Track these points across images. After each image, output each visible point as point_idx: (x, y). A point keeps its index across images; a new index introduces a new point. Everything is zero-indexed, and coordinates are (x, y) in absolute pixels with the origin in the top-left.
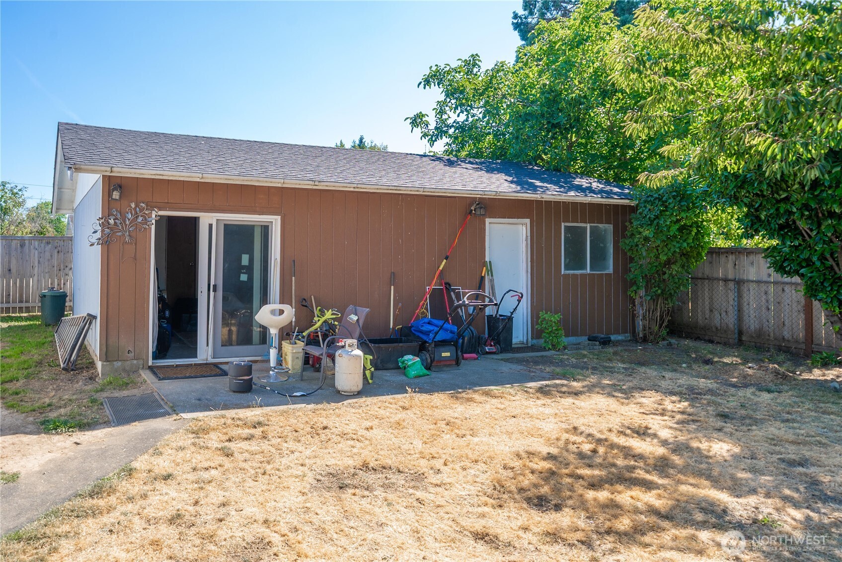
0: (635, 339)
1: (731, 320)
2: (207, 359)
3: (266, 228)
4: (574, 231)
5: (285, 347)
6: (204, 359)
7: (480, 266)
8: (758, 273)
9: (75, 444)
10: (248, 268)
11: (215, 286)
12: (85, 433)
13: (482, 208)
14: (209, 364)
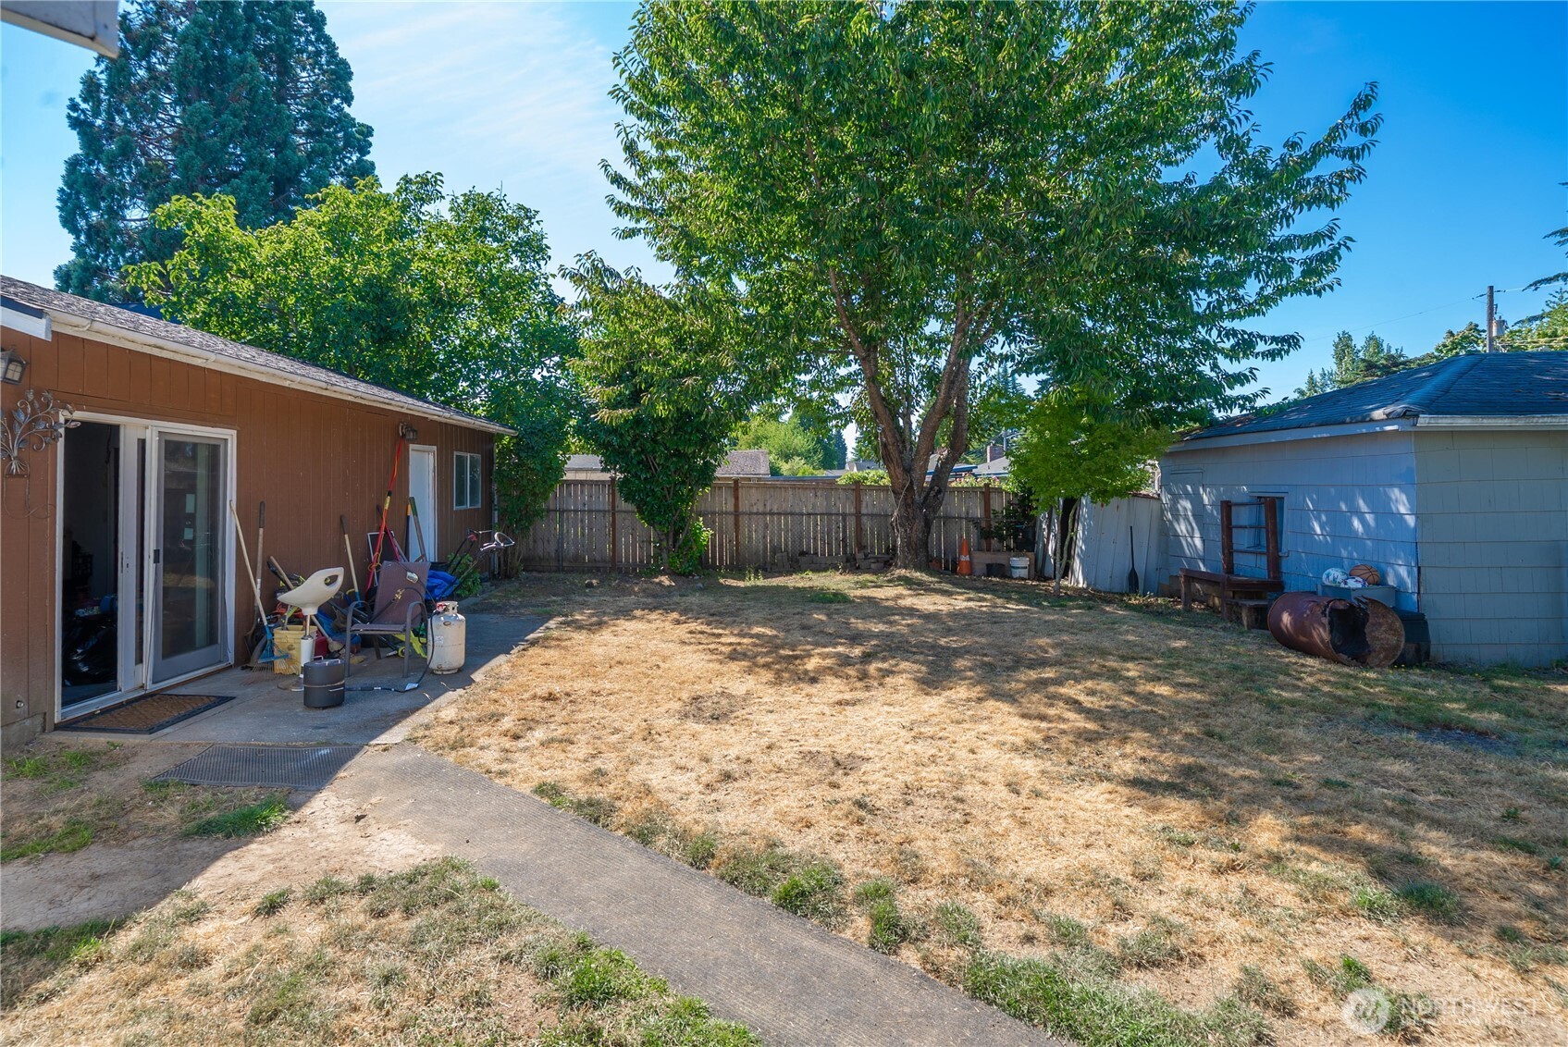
1: (552, 548)
2: (142, 687)
3: (214, 450)
4: (461, 460)
5: (284, 636)
6: (135, 690)
7: (405, 501)
8: (575, 504)
9: (359, 819)
10: (192, 517)
11: (157, 552)
12: (306, 811)
13: (414, 431)
14: (152, 695)
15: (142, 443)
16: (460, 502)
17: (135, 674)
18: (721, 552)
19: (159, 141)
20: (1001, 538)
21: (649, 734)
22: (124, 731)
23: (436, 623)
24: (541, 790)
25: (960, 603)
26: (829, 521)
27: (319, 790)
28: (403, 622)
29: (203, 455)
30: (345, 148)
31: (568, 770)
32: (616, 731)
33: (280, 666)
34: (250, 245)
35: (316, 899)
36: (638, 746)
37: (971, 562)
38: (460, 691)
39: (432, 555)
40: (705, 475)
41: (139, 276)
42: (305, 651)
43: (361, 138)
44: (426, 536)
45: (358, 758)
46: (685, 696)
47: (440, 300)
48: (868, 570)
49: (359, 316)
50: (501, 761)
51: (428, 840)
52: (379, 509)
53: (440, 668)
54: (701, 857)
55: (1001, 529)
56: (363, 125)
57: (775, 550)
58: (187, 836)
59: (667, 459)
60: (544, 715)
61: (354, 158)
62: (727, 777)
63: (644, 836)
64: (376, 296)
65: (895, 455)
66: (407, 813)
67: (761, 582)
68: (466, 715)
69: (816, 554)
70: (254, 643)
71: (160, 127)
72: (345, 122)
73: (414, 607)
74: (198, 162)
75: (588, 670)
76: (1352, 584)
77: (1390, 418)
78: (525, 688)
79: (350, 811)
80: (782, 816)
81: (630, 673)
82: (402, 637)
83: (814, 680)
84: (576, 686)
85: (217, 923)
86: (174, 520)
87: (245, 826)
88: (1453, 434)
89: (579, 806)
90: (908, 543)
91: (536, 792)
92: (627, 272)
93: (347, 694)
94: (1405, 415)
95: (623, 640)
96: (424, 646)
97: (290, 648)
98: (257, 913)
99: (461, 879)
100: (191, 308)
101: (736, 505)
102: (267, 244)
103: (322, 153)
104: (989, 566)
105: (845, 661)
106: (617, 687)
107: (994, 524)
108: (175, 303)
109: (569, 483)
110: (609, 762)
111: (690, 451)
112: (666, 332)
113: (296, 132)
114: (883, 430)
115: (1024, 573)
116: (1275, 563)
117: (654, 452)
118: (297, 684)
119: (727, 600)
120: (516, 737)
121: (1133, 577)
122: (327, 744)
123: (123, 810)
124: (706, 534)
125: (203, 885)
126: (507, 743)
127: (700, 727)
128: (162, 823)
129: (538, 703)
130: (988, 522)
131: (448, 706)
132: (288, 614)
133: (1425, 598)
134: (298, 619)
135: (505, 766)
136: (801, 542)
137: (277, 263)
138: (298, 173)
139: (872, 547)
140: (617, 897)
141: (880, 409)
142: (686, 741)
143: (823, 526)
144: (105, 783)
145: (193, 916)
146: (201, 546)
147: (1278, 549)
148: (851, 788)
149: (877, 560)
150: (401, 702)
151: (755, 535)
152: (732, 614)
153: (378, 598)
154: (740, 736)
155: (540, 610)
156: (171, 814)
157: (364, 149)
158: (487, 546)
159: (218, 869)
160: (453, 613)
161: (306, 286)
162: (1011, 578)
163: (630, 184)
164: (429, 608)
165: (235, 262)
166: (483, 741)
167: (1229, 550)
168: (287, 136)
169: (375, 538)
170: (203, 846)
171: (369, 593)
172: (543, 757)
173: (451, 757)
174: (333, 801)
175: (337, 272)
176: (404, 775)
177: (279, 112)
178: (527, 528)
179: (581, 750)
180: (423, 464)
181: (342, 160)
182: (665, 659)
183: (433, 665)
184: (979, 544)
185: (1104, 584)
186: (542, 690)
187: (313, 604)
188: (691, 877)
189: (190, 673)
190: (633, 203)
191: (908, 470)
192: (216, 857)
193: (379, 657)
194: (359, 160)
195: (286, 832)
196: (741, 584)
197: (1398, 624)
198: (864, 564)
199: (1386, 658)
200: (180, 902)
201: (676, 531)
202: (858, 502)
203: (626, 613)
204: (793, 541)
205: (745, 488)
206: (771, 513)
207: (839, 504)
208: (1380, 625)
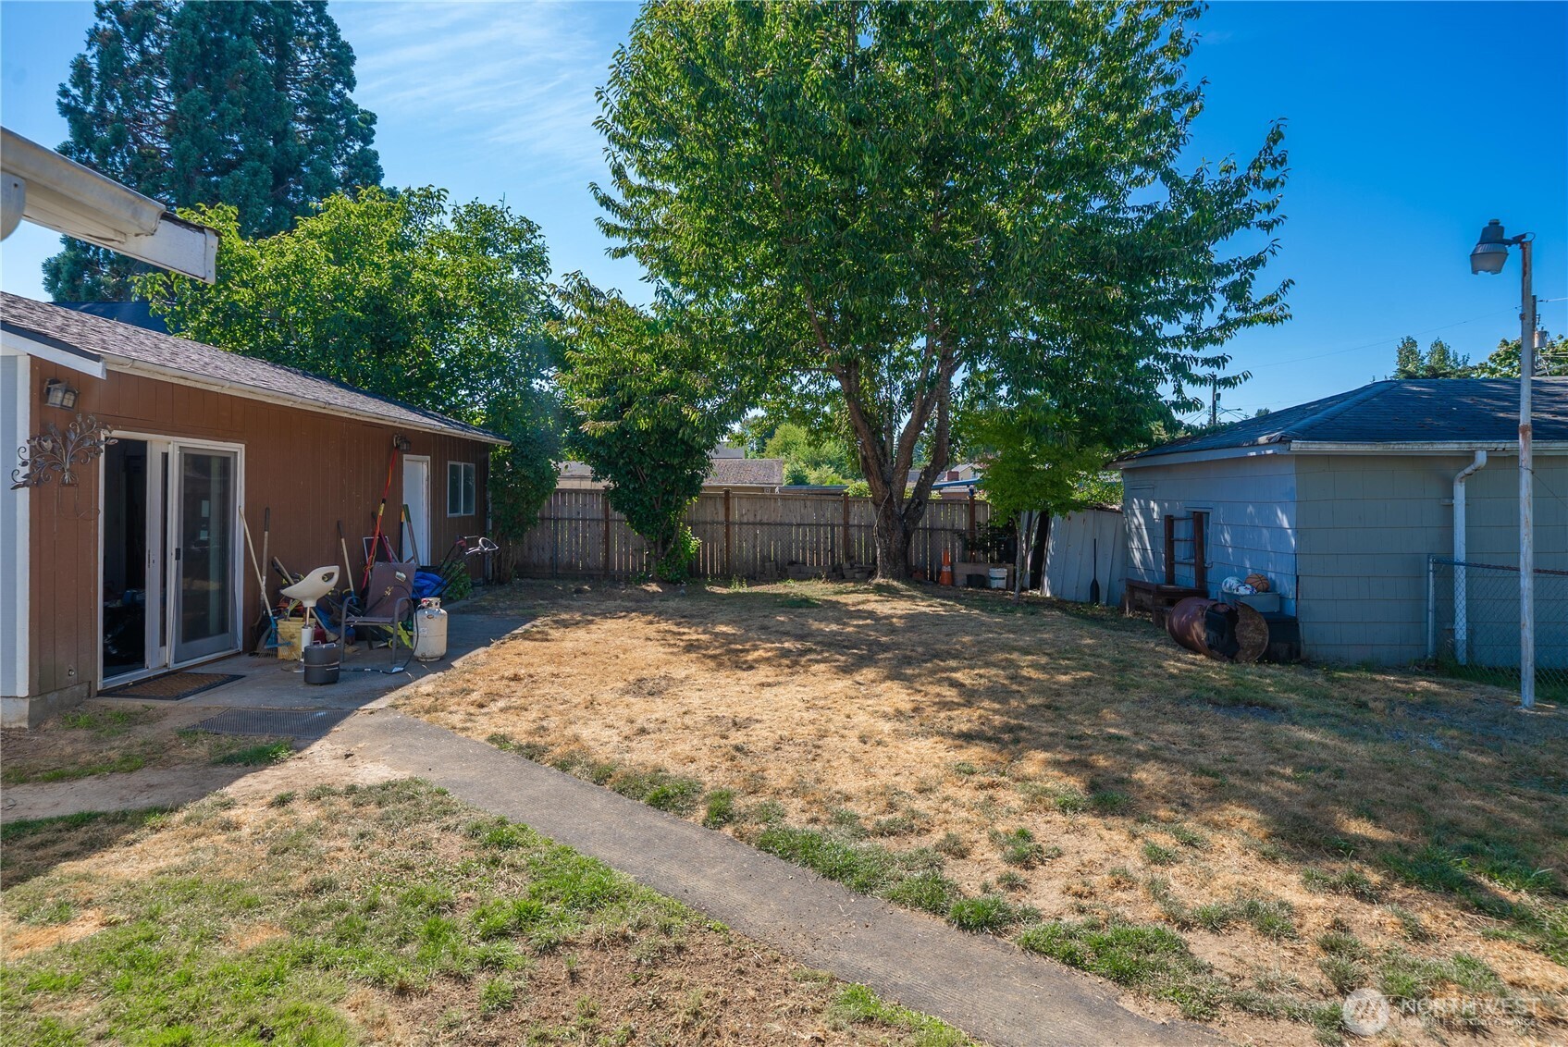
0: (490, 582)
1: (547, 556)
2: (166, 666)
3: (226, 462)
4: (455, 470)
5: (287, 626)
6: (160, 668)
7: (399, 510)
8: (570, 511)
9: (347, 756)
10: (207, 520)
11: (178, 550)
12: (307, 752)
13: (407, 442)
14: (174, 673)
15: (165, 456)
16: (454, 508)
17: (161, 654)
18: (712, 561)
19: (152, 128)
20: (986, 550)
21: (590, 704)
22: (155, 698)
23: (421, 616)
24: (492, 739)
25: (923, 607)
26: (818, 532)
27: (316, 740)
28: (393, 616)
29: (215, 467)
30: (347, 136)
31: (519, 728)
32: (566, 702)
33: (283, 652)
34: (253, 258)
35: (314, 797)
36: (581, 712)
37: (952, 573)
38: (441, 674)
39: (424, 559)
40: (692, 486)
41: (144, 286)
42: (305, 637)
43: (364, 126)
44: (419, 541)
45: (350, 719)
46: (631, 678)
47: (440, 313)
48: (853, 579)
49: (358, 327)
50: (465, 721)
51: (400, 769)
52: (374, 516)
53: (423, 656)
54: (601, 776)
55: (985, 541)
56: (365, 112)
57: (765, 559)
58: (216, 764)
59: (654, 469)
60: (507, 691)
61: (357, 147)
62: (643, 731)
63: (563, 766)
64: (376, 307)
65: (874, 467)
66: (385, 753)
67: (745, 589)
68: (442, 690)
69: (805, 564)
70: (260, 633)
71: (153, 114)
72: (347, 108)
73: (400, 604)
74: (195, 152)
75: (556, 659)
76: (1242, 591)
77: (1270, 443)
78: (495, 671)
79: (341, 750)
80: (674, 756)
81: (590, 661)
82: (390, 629)
83: (751, 668)
84: (539, 670)
85: (243, 810)
86: (192, 522)
87: (261, 759)
88: (1329, 457)
89: (520, 748)
90: (888, 554)
91: (488, 740)
92: (610, 292)
93: (341, 674)
94: (1280, 440)
95: (594, 636)
96: (411, 638)
97: (292, 637)
98: (272, 805)
99: (422, 789)
100: (194, 317)
101: (727, 515)
102: (268, 256)
103: (324, 142)
104: (969, 577)
105: (785, 653)
106: (575, 671)
107: (978, 536)
108: (178, 313)
109: (563, 492)
110: (552, 723)
111: (676, 461)
112: (649, 349)
113: (296, 119)
114: (863, 444)
115: (1002, 584)
116: (1201, 572)
117: (641, 463)
118: (298, 667)
119: (703, 604)
120: (481, 706)
121: (1095, 587)
122: (323, 708)
123: (163, 748)
124: (695, 543)
125: (231, 791)
126: (472, 709)
127: (632, 700)
128: (195, 756)
129: (505, 682)
130: (972, 534)
131: (427, 684)
132: (290, 608)
133: (1302, 603)
134: (299, 612)
135: (468, 725)
136: (790, 551)
137: (278, 275)
138: (298, 164)
139: (860, 556)
140: (534, 800)
141: (859, 423)
142: (621, 710)
143: (812, 536)
144: (144, 733)
145: (227, 805)
146: (214, 547)
147: (1203, 560)
148: (737, 737)
149: (862, 570)
150: (390, 680)
151: (747, 545)
152: (702, 616)
153: (369, 597)
154: (665, 706)
155: (525, 611)
156: (201, 750)
157: (367, 138)
158: (472, 550)
159: (241, 783)
160: (436, 608)
161: (306, 298)
162: (989, 588)
163: (618, 206)
164: (415, 604)
165: (238, 273)
166: (453, 708)
167: (1170, 562)
168: (287, 123)
169: (370, 543)
170: (229, 770)
171: (363, 592)
172: (500, 719)
173: (424, 719)
174: (328, 746)
175: (337, 284)
176: (384, 730)
177: (279, 99)
178: (521, 536)
179: (533, 715)
180: (417, 472)
181: (344, 149)
182: (625, 651)
183: (417, 653)
184: (964, 555)
185: (1070, 595)
186: (509, 673)
187: (311, 597)
188: (592, 789)
189: (206, 655)
190: (621, 224)
191: (887, 483)
192: (239, 776)
193: (371, 647)
194: (362, 150)
195: (291, 764)
196: (725, 591)
197: (1264, 625)
198: (848, 573)
199: (1252, 654)
200: (214, 798)
201: (666, 541)
202: (847, 513)
203: (606, 614)
204: (783, 551)
205: (740, 498)
206: (761, 524)
207: (828, 515)
208: (1248, 625)
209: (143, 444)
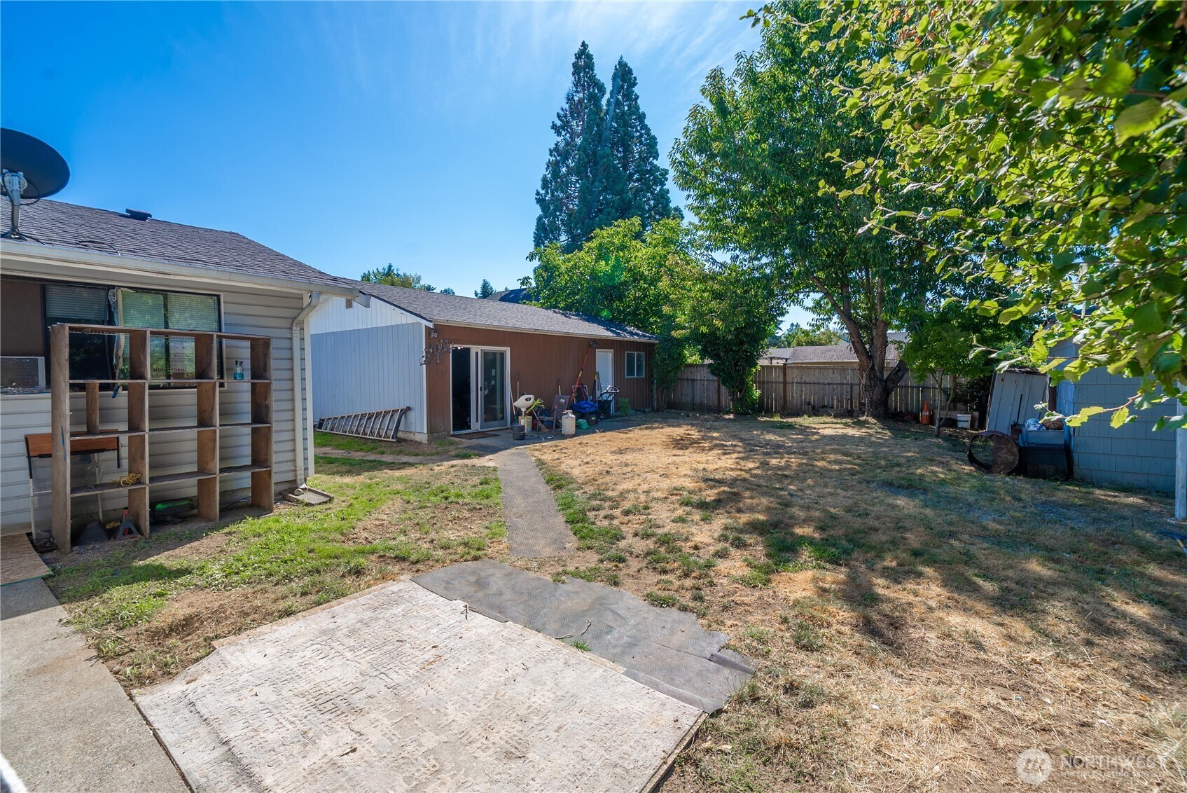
0: (653, 410)
1: (689, 399)
2: (478, 429)
3: (502, 355)
4: (630, 357)
6: (475, 430)
7: (593, 374)
8: (700, 377)
10: (495, 376)
11: (481, 388)
12: (483, 457)
14: (480, 432)
15: (477, 353)
16: (631, 372)
17: (475, 426)
18: (775, 404)
22: (464, 439)
23: (563, 417)
26: (842, 389)
27: (490, 455)
29: (498, 357)
30: (654, 184)
37: (930, 416)
43: (661, 177)
45: (507, 450)
51: (497, 464)
53: (565, 434)
56: (662, 170)
57: (806, 403)
60: (572, 448)
61: (659, 189)
65: (860, 348)
66: (501, 460)
69: (833, 407)
72: (655, 169)
73: (560, 411)
86: (488, 377)
91: (535, 460)
93: (526, 437)
101: (783, 378)
109: (697, 366)
114: (851, 334)
115: (966, 424)
120: (554, 451)
124: (757, 393)
126: (549, 452)
127: (608, 454)
128: (451, 454)
136: (825, 399)
141: (847, 322)
146: (497, 386)
151: (797, 396)
156: (455, 453)
157: (663, 183)
162: (956, 427)
180: (605, 356)
183: (562, 432)
187: (524, 407)
189: (493, 426)
191: (871, 357)
194: (661, 190)
199: (1005, 468)
205: (793, 368)
206: (805, 383)
207: (849, 378)
208: (1003, 449)
209: (469, 349)
